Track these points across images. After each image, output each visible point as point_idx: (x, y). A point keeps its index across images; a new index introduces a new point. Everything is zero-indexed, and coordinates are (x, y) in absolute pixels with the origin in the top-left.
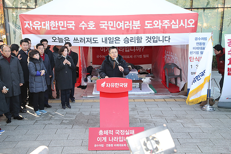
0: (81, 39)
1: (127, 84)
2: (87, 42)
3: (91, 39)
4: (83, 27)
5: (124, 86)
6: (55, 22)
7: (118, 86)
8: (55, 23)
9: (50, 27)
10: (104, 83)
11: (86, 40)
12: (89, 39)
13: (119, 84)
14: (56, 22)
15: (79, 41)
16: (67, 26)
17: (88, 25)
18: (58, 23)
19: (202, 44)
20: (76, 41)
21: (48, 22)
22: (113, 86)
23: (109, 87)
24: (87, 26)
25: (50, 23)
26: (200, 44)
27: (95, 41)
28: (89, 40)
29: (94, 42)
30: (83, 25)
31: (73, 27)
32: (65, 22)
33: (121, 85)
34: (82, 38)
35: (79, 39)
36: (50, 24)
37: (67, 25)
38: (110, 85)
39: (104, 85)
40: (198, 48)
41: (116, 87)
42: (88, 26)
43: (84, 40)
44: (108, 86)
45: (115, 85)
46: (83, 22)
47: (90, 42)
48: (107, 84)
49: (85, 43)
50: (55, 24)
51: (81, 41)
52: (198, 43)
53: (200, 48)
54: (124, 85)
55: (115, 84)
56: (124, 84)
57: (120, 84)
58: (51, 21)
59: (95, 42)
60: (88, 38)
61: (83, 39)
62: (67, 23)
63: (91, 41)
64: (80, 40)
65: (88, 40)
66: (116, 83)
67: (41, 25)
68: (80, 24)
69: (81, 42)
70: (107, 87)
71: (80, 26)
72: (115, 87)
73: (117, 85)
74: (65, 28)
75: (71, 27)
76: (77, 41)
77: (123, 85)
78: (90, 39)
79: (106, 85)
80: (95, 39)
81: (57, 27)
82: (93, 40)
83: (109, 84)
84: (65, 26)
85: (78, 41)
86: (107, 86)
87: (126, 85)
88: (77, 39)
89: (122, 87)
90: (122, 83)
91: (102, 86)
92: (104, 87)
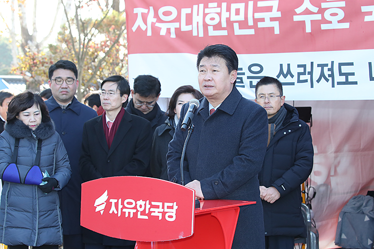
0: (301, 70)
1: (176, 207)
2: (318, 81)
3: (331, 70)
4: (308, 19)
5: (164, 213)
6: (219, 6)
7: (147, 212)
8: (218, 10)
9: (205, 26)
10: (104, 197)
11: (317, 72)
12: (326, 69)
13: (148, 206)
14: (224, 5)
15: (295, 80)
16: (256, 21)
17: (322, 11)
18: (228, 10)
20: (285, 76)
21: (201, 6)
22: (129, 212)
23: (119, 215)
24: (318, 17)
25: (207, 11)
27: (347, 75)
28: (327, 73)
29: (343, 79)
30: (307, 12)
31: (276, 25)
32: (251, 4)
33: (156, 210)
34: (304, 66)
35: (295, 70)
36: (205, 15)
37: (258, 15)
38: (120, 206)
39: (103, 207)
41: (139, 217)
42: (323, 16)
43: (311, 73)
44: (116, 212)
45: (135, 208)
46: (307, 4)
47: (330, 79)
48: (113, 201)
49: (312, 86)
50: (220, 14)
51: (302, 78)
54: (166, 210)
55: (139, 203)
56: (166, 204)
57: (153, 203)
58: (210, 5)
59: (347, 79)
60: (322, 66)
61: (308, 69)
62: (256, 9)
63: (332, 76)
64: (299, 74)
65: (322, 75)
67: (178, 19)
68: (298, 11)
69: (299, 81)
70: (111, 212)
71: (296, 18)
72: (135, 214)
73: (142, 209)
74: (250, 27)
75: (267, 24)
76: (289, 79)
77: (161, 210)
78: (330, 66)
79: (108, 205)
80: (345, 69)
81: (224, 25)
82: (341, 74)
83: (120, 200)
84: (251, 23)
85: (292, 76)
86: (113, 209)
87: (173, 213)
88: (289, 72)
89: (160, 218)
90: (160, 204)
91: (97, 210)
92: (102, 212)
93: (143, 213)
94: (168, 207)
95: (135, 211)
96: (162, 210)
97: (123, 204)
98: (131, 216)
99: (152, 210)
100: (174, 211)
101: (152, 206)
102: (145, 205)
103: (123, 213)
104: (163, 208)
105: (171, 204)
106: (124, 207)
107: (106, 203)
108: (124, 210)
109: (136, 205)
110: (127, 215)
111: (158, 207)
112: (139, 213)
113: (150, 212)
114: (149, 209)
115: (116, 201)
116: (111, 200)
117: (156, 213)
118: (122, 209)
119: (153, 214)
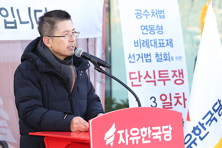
1: (171, 129)
5: (162, 135)
7: (149, 137)
13: (150, 132)
19: (156, 31)
22: (135, 139)
23: (127, 144)
26: (151, 29)
33: (157, 134)
38: (127, 136)
39: (112, 139)
40: (146, 43)
41: (144, 142)
45: (140, 135)
48: (121, 132)
52: (145, 27)
53: (153, 43)
54: (164, 132)
56: (164, 127)
57: (154, 128)
66: (144, 129)
70: (119, 143)
72: (140, 140)
79: (117, 136)
83: (126, 130)
86: (121, 139)
89: (160, 140)
90: (159, 128)
91: (107, 143)
92: (112, 144)
93: (146, 138)
94: (166, 130)
95: (139, 137)
96: (161, 133)
97: (129, 133)
98: (137, 143)
99: (153, 134)
100: (170, 132)
101: (153, 131)
102: (147, 131)
103: (130, 142)
104: (161, 131)
105: (167, 127)
106: (131, 136)
107: (114, 135)
108: (131, 139)
109: (140, 132)
110: (133, 143)
111: (157, 131)
112: (143, 139)
113: (152, 136)
114: (151, 134)
115: (123, 131)
116: (119, 132)
117: (157, 136)
118: (129, 138)
119: (154, 138)
